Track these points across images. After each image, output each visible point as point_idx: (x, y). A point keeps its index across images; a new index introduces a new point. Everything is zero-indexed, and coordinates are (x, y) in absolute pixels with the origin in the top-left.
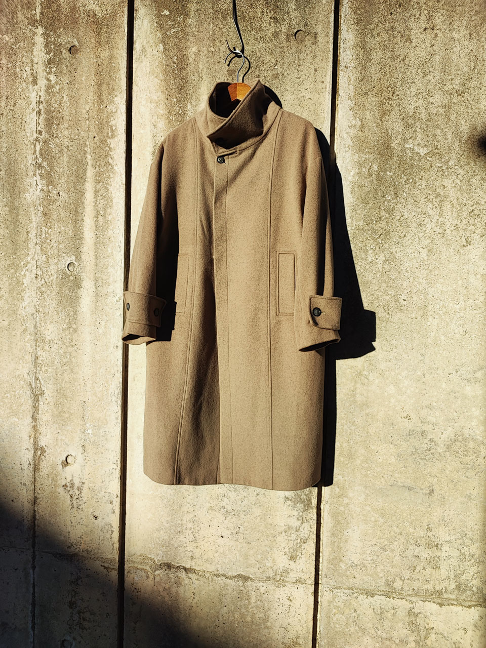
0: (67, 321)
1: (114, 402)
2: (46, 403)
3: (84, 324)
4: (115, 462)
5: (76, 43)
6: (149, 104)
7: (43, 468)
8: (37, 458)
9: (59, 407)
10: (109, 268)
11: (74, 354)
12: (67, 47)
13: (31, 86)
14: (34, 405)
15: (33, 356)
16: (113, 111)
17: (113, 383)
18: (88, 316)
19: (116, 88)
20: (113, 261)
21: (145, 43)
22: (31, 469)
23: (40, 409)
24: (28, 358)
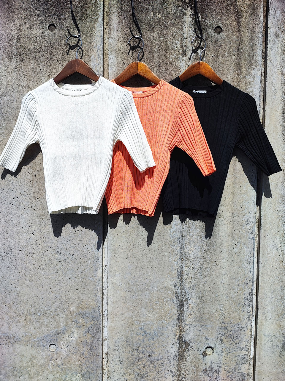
0: (208, 243)
1: (247, 305)
2: (190, 307)
3: (223, 245)
4: (247, 350)
5: (221, 25)
6: (280, 76)
7: (186, 358)
8: (182, 350)
9: (201, 310)
10: (244, 202)
11: (214, 268)
12: (213, 27)
13: (180, 57)
14: (179, 309)
15: (179, 271)
16: (251, 81)
17: (246, 290)
18: (226, 239)
19: (253, 62)
20: (247, 197)
21: (277, 29)
22: (177, 360)
23: (185, 313)
24: (175, 273)
